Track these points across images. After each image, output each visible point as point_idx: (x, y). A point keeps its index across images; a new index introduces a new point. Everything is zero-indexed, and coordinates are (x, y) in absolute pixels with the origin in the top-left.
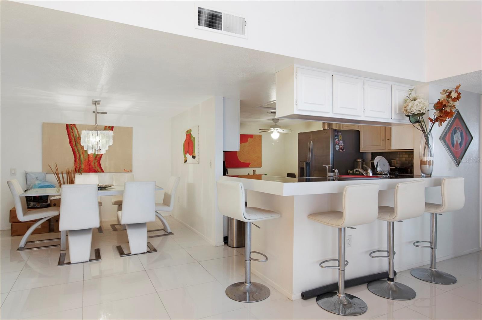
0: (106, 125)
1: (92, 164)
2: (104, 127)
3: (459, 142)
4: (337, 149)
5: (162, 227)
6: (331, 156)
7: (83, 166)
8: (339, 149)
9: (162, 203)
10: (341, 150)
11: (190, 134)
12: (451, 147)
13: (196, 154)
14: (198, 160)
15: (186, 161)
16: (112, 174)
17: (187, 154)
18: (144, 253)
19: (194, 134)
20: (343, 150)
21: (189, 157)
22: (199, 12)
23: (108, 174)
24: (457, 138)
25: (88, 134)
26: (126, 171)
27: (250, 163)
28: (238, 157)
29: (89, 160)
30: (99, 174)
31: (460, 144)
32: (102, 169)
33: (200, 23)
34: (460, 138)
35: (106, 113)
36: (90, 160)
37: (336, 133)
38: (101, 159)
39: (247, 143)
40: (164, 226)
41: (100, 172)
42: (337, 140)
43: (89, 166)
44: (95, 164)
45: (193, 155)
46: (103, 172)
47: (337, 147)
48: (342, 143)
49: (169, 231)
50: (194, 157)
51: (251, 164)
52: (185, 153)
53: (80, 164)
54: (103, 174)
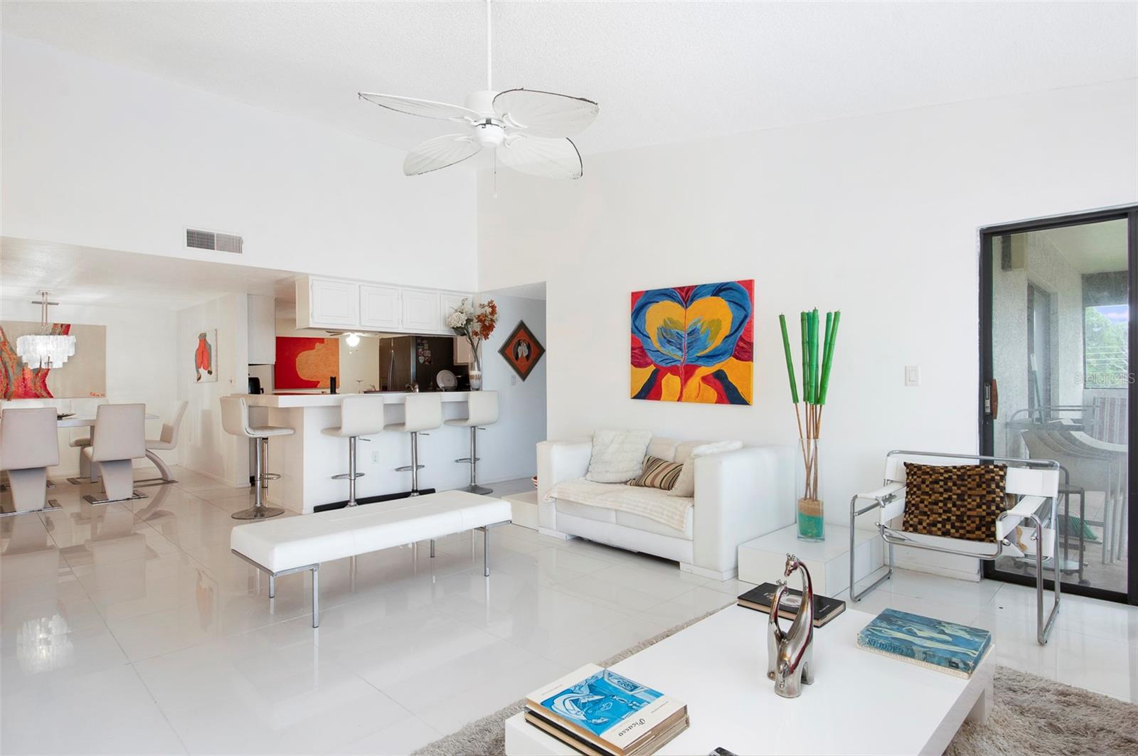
0: (56, 322)
1: (30, 384)
2: (52, 325)
3: (525, 355)
4: (421, 361)
5: (160, 476)
6: (413, 370)
7: (13, 388)
8: (424, 362)
9: (159, 439)
10: (427, 363)
11: (205, 339)
12: (515, 361)
13: (213, 369)
14: (215, 377)
15: (199, 379)
16: (69, 399)
17: (200, 368)
18: (128, 499)
19: (210, 340)
20: (430, 362)
21: (203, 372)
22: (188, 232)
23: (60, 400)
24: (523, 351)
25: (33, 340)
26: (94, 395)
27: (319, 382)
28: (299, 373)
29: (24, 378)
30: (43, 400)
31: (528, 357)
32: (49, 393)
33: (189, 245)
34: (527, 351)
35: (57, 304)
36: (26, 377)
37: (419, 341)
38: (47, 377)
39: (314, 350)
40: (163, 474)
41: (46, 398)
42: (420, 350)
43: (25, 387)
44: (35, 384)
45: (209, 369)
46: (52, 397)
47: (421, 360)
48: (428, 353)
49: (170, 478)
50: (210, 372)
51: (321, 383)
52: (198, 367)
53: (7, 385)
54: (51, 399)
